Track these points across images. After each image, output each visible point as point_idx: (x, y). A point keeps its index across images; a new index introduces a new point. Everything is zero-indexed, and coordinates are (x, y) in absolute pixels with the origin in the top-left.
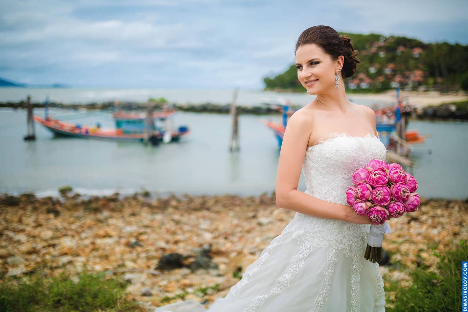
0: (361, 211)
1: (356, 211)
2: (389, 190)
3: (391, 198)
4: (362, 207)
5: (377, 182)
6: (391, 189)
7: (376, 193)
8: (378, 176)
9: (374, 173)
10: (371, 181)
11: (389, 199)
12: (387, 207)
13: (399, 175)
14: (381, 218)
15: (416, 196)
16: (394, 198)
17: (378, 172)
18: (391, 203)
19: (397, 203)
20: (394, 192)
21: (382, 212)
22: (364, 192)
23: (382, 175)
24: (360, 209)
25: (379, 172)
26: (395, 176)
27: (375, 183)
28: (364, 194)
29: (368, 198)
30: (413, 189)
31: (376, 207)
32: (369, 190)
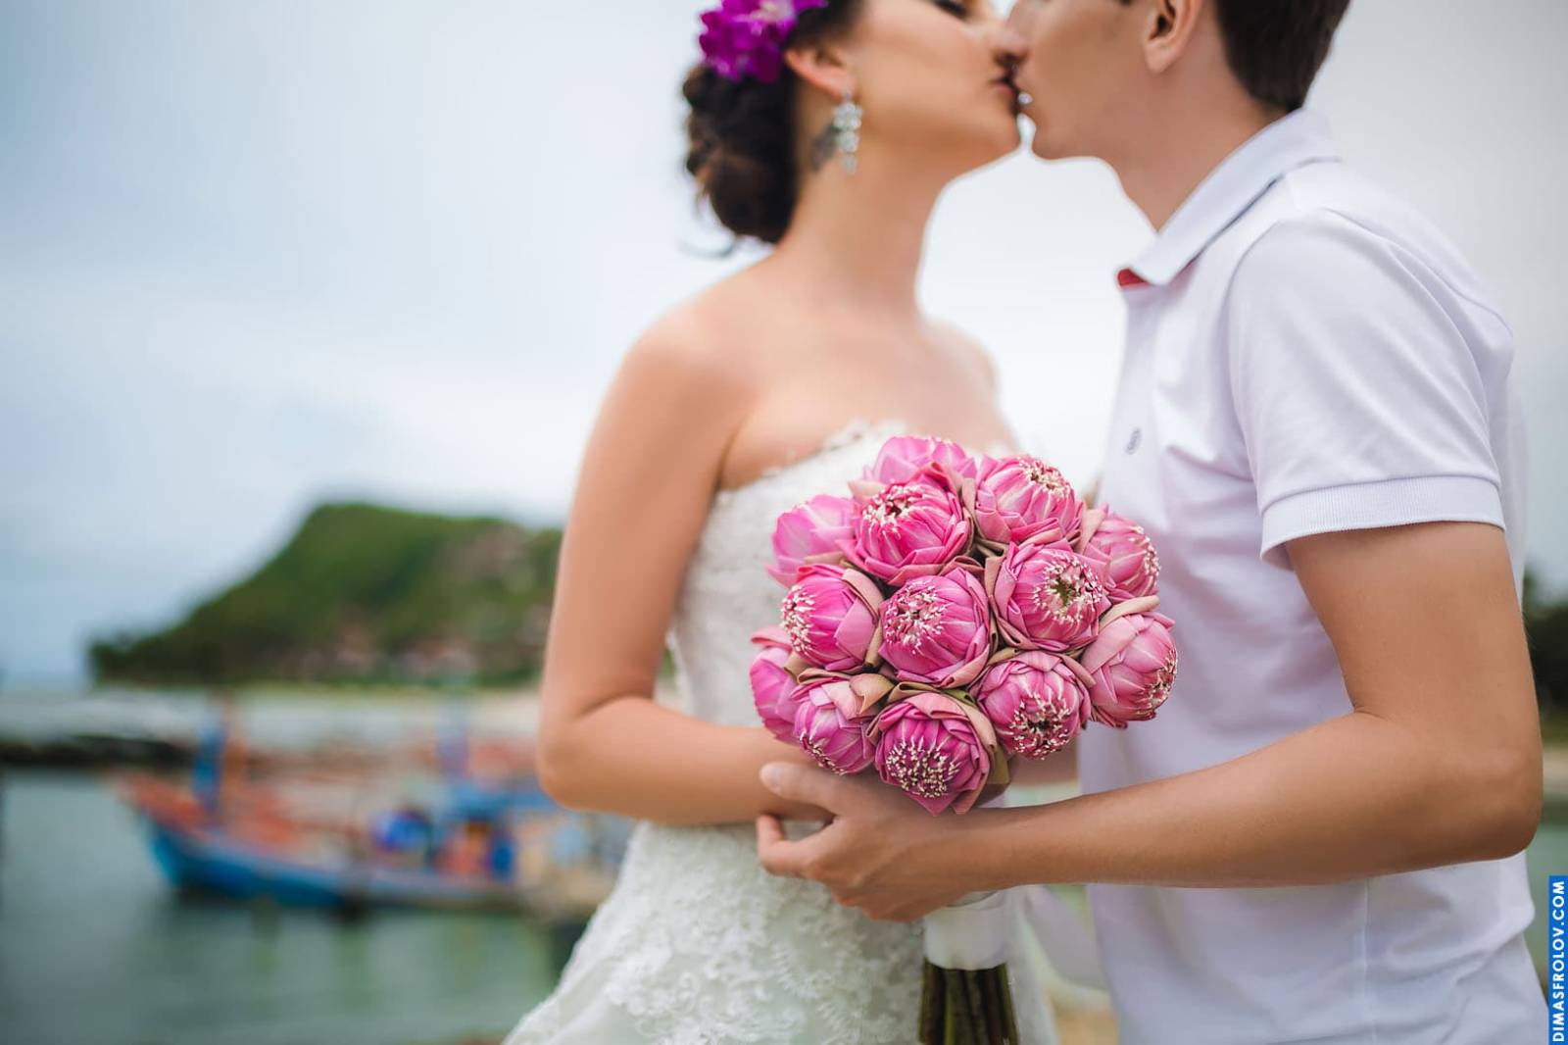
0: (832, 736)
1: (806, 737)
2: (972, 581)
3: (993, 630)
4: (832, 707)
5: (904, 545)
6: (988, 578)
7: (901, 611)
8: (905, 513)
9: (889, 496)
10: (873, 548)
11: (978, 638)
12: (975, 692)
13: (1031, 491)
14: (946, 765)
15: (1145, 613)
16: (1008, 632)
17: (904, 491)
18: (995, 665)
19: (1026, 658)
20: (1003, 594)
21: (951, 725)
22: (829, 617)
23: (932, 502)
24: (823, 721)
25: (915, 488)
26: (1010, 500)
27: (894, 554)
28: (831, 629)
29: (858, 654)
30: (1127, 583)
31: (913, 700)
32: (856, 601)
